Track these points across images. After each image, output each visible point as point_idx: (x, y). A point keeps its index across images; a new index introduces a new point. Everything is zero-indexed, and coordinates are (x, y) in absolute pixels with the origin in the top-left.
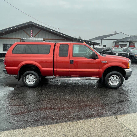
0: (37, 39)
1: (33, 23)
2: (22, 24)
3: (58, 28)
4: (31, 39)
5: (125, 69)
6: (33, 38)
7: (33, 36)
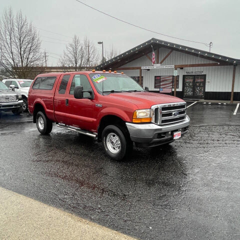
0: (164, 67)
1: (157, 40)
2: (140, 46)
3: (211, 43)
4: (155, 67)
5: (127, 123)
6: (159, 65)
7: (159, 62)
